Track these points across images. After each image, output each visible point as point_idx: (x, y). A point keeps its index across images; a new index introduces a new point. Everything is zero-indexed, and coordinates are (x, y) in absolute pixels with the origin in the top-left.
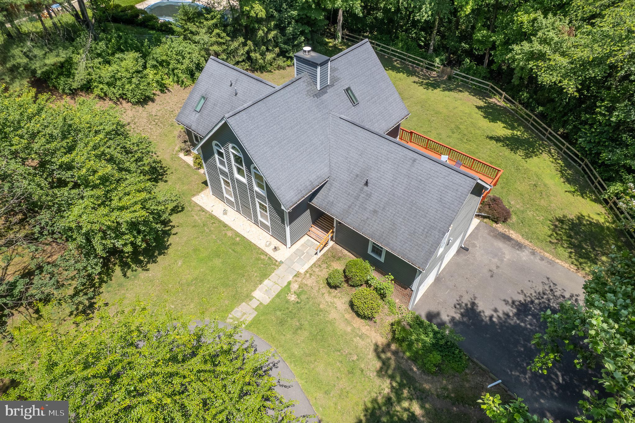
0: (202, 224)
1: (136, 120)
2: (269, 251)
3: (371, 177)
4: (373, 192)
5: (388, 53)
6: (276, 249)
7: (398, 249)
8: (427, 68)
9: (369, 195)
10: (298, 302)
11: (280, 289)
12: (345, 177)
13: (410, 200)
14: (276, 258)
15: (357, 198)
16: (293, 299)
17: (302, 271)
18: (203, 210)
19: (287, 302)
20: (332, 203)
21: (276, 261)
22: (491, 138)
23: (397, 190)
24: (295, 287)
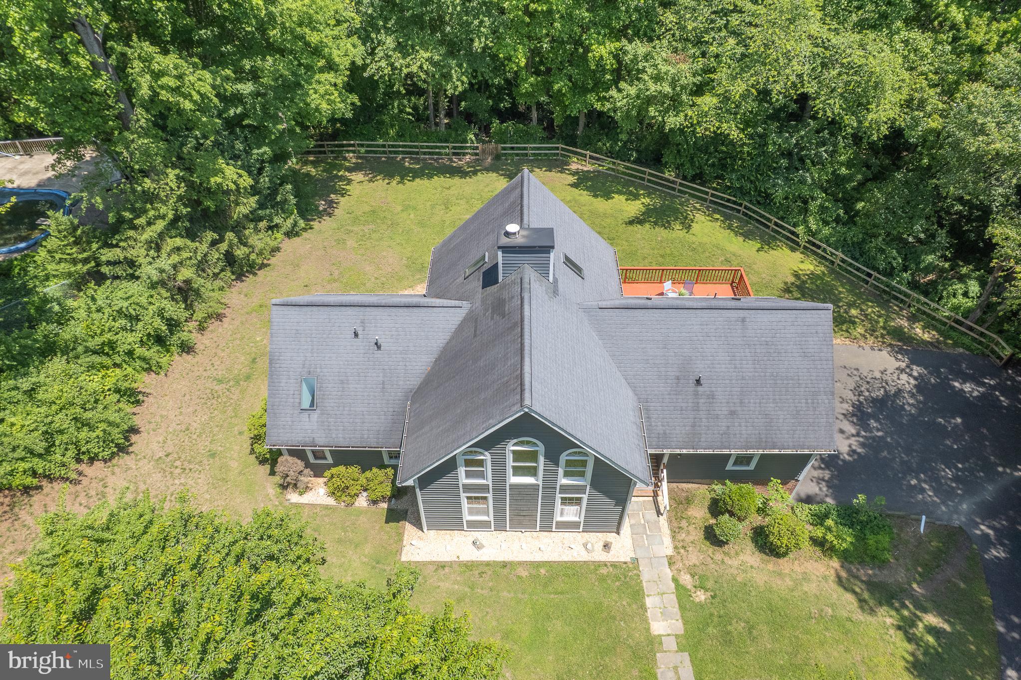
0: (467, 589)
1: (143, 487)
2: (600, 556)
3: (698, 370)
4: (714, 389)
5: (384, 152)
6: (607, 546)
7: (791, 444)
8: (455, 154)
9: (712, 396)
10: (713, 597)
11: (673, 597)
12: (661, 389)
13: (768, 374)
14: (623, 560)
15: (696, 408)
16: (703, 598)
17: (670, 551)
18: (441, 566)
19: (701, 606)
20: (665, 433)
21: (625, 563)
22: (631, 223)
23: (743, 370)
24: (686, 579)
